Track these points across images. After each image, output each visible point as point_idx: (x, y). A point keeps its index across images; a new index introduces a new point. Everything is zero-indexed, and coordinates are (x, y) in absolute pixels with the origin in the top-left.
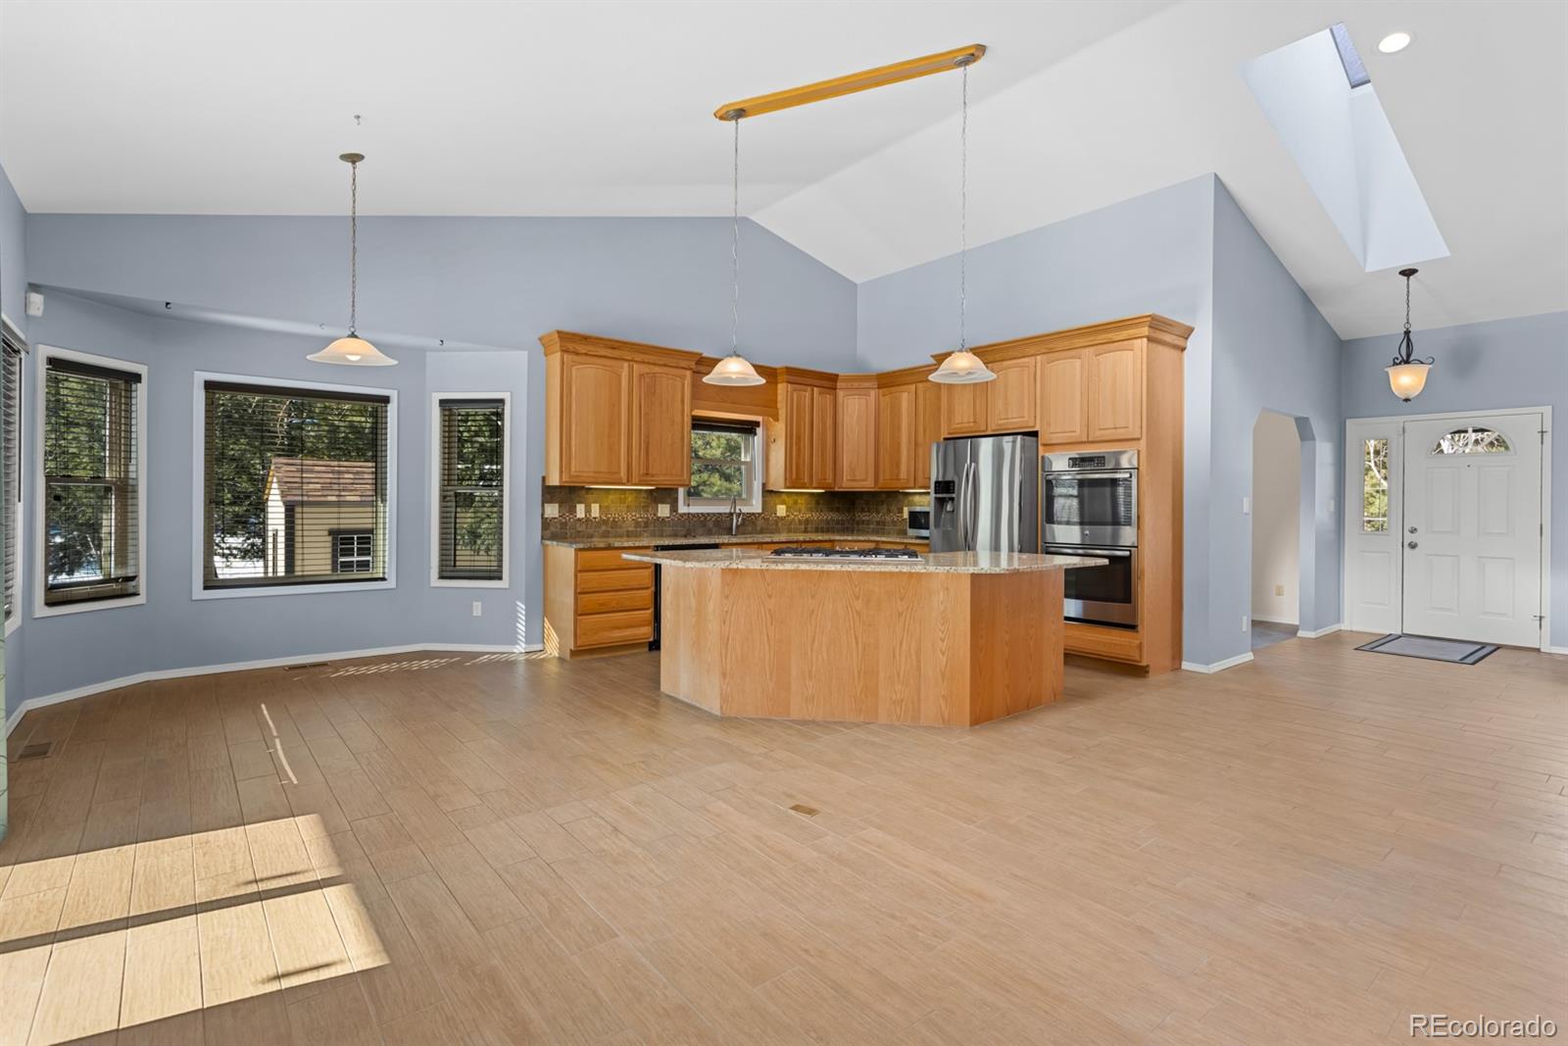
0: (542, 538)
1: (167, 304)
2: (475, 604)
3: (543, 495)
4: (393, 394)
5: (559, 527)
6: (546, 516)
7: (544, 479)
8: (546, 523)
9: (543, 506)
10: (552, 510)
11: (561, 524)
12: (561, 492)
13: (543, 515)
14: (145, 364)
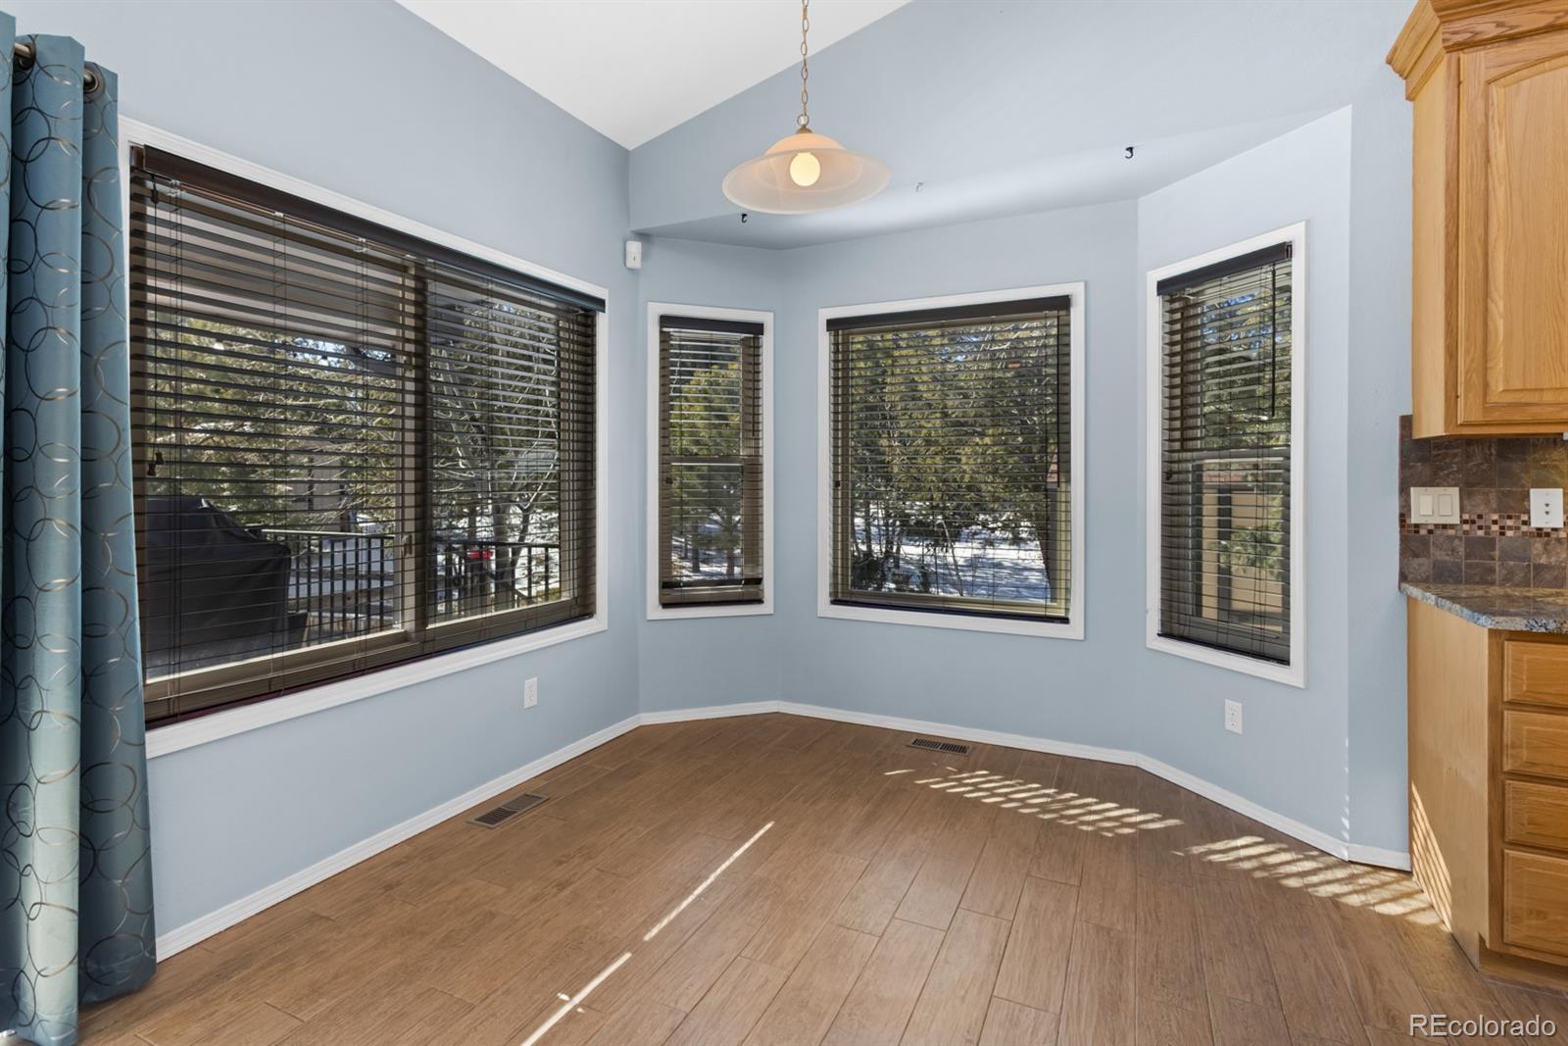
0: (1404, 577)
1: (744, 215)
2: (1229, 703)
3: (1404, 465)
4: (1076, 290)
5: (1462, 550)
6: (1414, 520)
7: (1406, 423)
8: (1413, 539)
9: (1404, 491)
10: (1438, 505)
11: (1471, 543)
12: (1469, 457)
13: (1403, 517)
14: (771, 311)
